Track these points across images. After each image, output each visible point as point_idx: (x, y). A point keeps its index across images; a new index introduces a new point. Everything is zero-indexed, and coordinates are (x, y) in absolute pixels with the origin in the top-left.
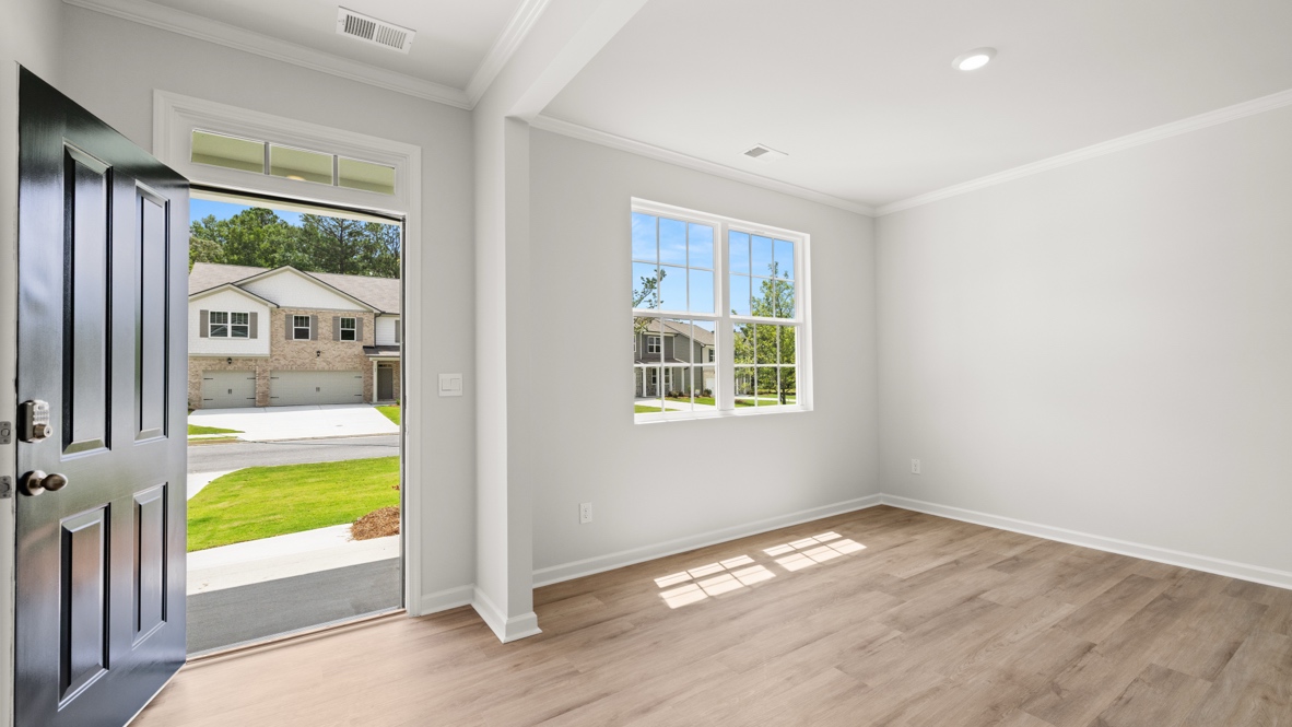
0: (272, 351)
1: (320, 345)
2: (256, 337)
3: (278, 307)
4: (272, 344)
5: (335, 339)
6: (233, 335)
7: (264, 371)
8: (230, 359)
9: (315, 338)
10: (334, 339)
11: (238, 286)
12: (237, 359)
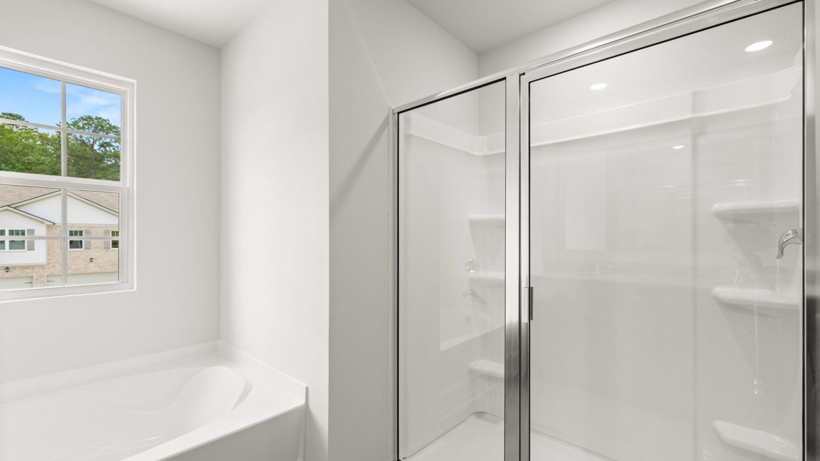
0: (48, 260)
1: (92, 253)
2: (33, 249)
3: (54, 224)
4: (48, 254)
5: (107, 248)
6: (11, 248)
7: (41, 276)
8: (7, 268)
9: (88, 248)
10: (105, 248)
11: (14, 208)
12: (15, 268)
